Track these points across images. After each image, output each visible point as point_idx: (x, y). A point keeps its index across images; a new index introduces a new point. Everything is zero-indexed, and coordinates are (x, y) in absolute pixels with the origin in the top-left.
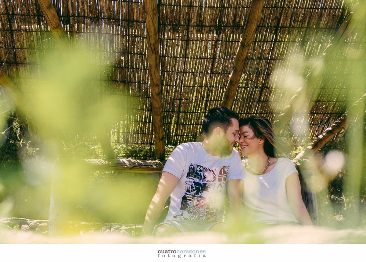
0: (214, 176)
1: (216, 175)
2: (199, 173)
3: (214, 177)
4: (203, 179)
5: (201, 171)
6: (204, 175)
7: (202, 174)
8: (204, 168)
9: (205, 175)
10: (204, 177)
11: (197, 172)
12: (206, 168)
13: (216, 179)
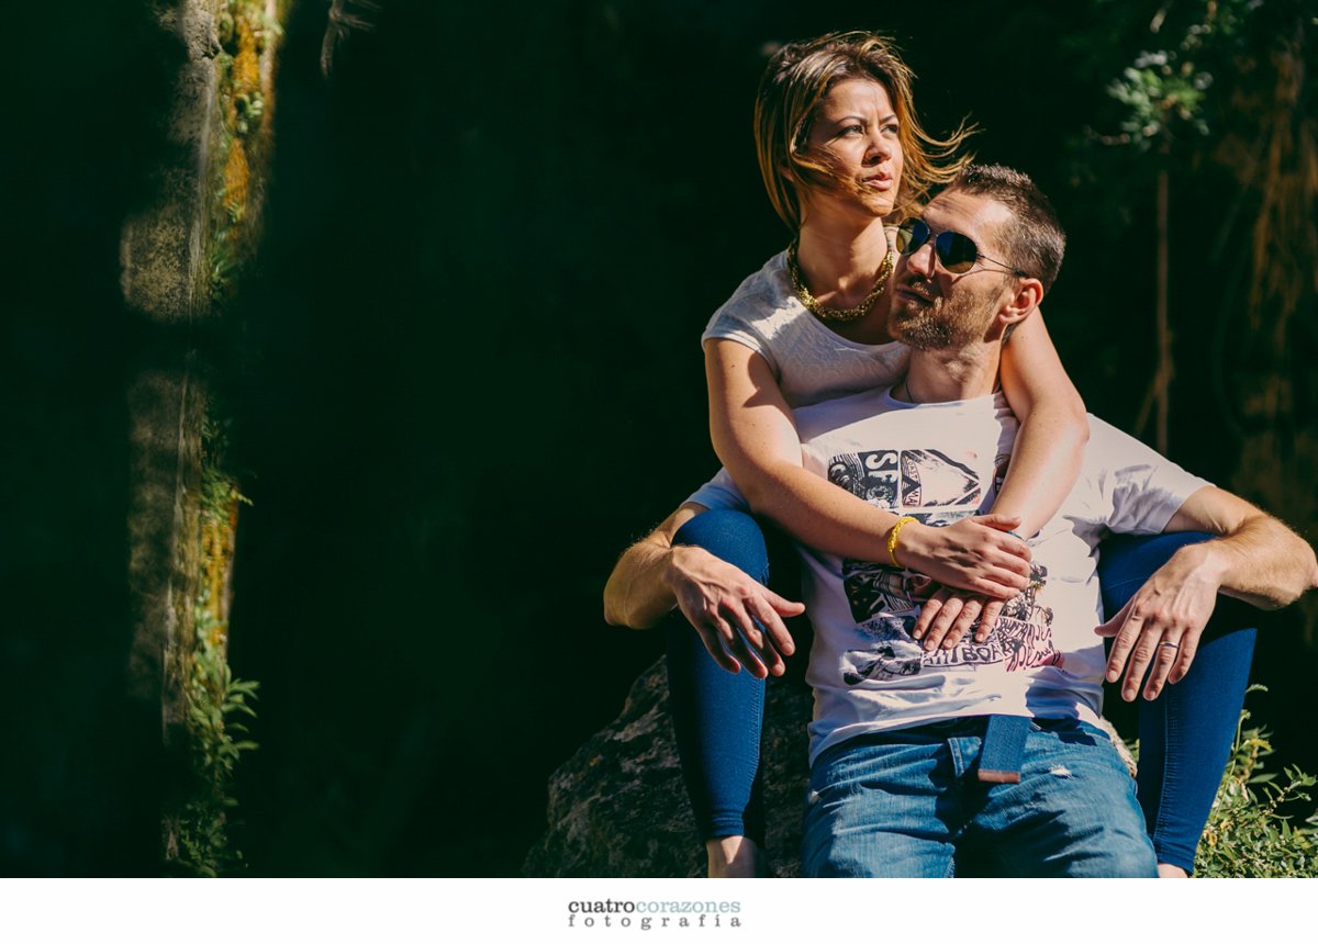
0: (971, 481)
1: (977, 478)
2: (882, 475)
3: (971, 485)
4: (905, 493)
5: (888, 466)
6: (905, 479)
7: (896, 475)
8: (905, 453)
9: (911, 476)
10: (906, 485)
11: (870, 474)
12: (918, 452)
13: (978, 491)
